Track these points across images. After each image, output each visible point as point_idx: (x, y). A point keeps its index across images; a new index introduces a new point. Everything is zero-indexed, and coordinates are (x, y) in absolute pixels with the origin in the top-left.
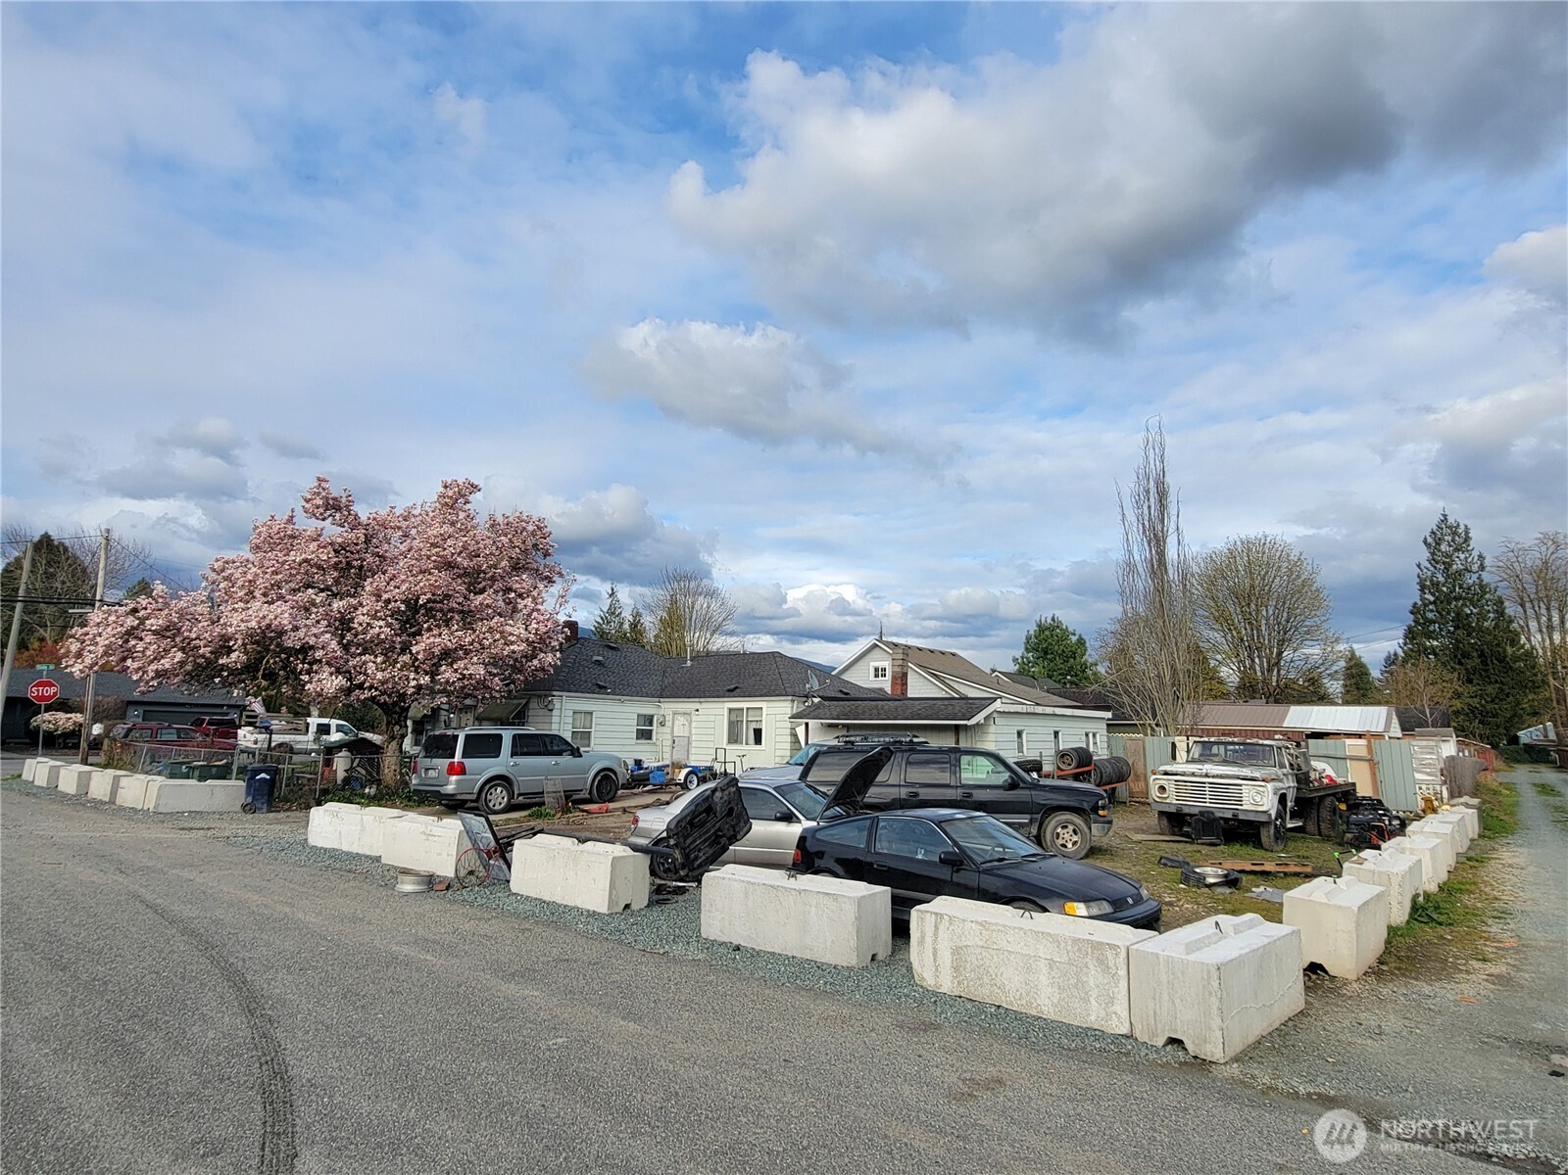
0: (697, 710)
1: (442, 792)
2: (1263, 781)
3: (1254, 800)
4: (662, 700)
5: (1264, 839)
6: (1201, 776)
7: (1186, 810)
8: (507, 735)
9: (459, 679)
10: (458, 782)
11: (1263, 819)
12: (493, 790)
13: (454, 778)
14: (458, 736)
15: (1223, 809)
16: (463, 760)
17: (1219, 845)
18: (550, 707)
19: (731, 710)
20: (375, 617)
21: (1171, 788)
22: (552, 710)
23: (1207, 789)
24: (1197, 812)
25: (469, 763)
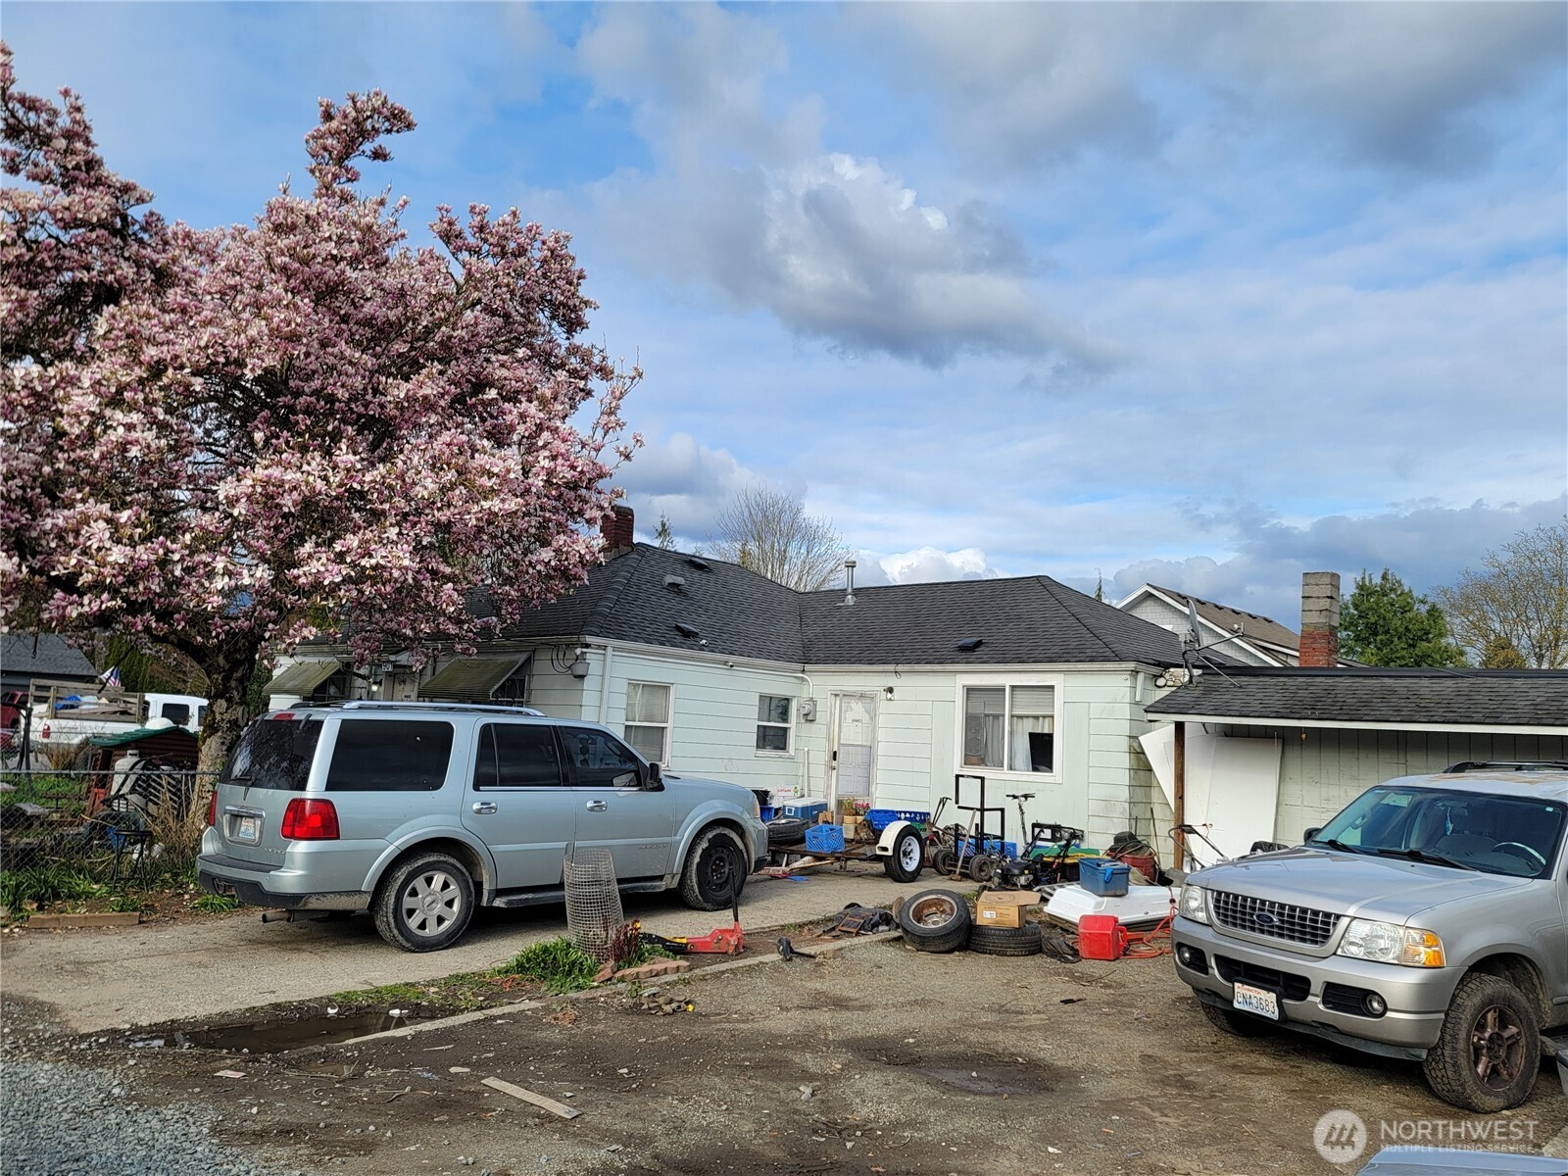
0: (890, 690)
1: (267, 887)
4: (808, 667)
8: (466, 728)
9: (347, 579)
10: (313, 858)
12: (419, 883)
13: (301, 848)
14: (319, 724)
16: (333, 796)
18: (579, 670)
19: (970, 691)
20: (116, 401)
22: (582, 677)
25: (342, 800)
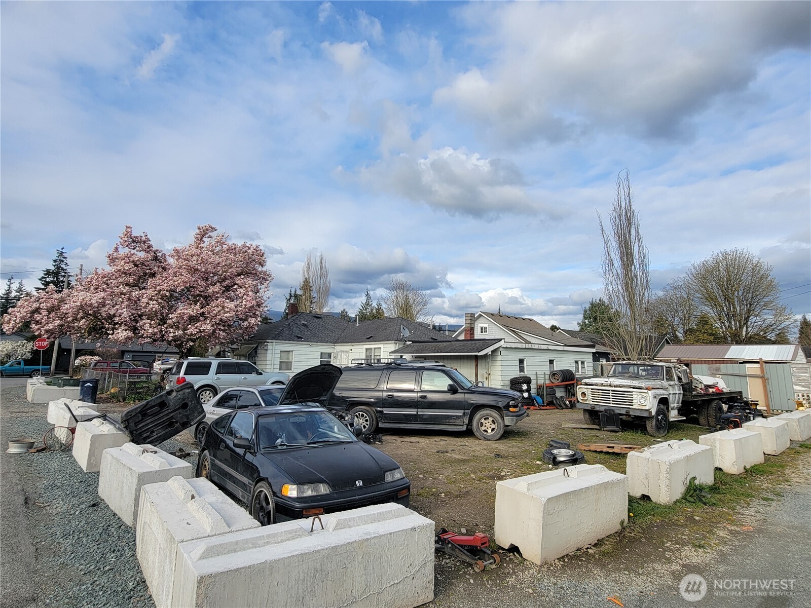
0: (351, 350)
2: (647, 389)
3: (640, 402)
4: (335, 344)
5: (649, 428)
6: (607, 386)
7: (597, 409)
8: (215, 363)
11: (646, 415)
12: (204, 393)
14: (183, 363)
15: (619, 408)
16: (185, 376)
17: (618, 432)
18: (266, 348)
19: (367, 349)
21: (589, 394)
22: (267, 350)
23: (611, 394)
24: (603, 410)
25: (188, 377)
